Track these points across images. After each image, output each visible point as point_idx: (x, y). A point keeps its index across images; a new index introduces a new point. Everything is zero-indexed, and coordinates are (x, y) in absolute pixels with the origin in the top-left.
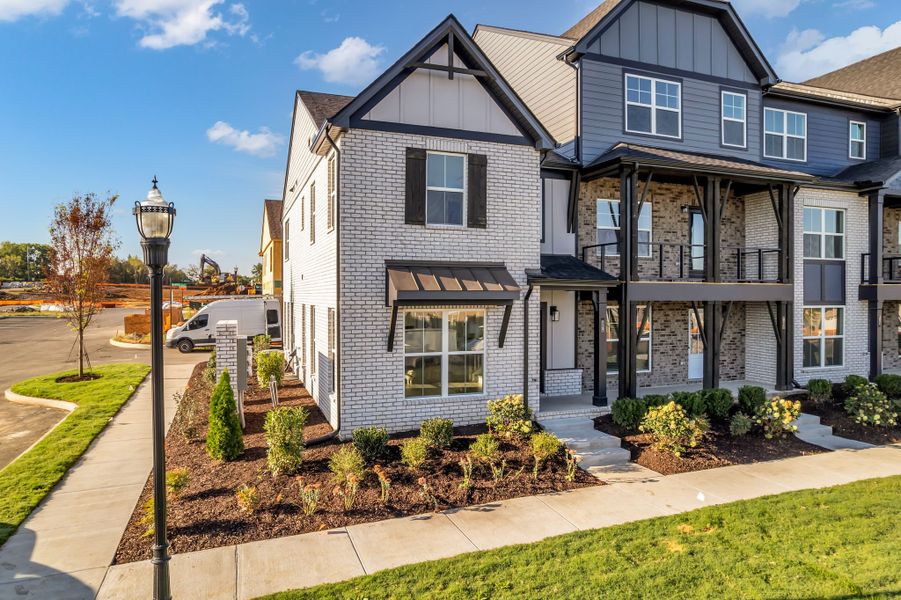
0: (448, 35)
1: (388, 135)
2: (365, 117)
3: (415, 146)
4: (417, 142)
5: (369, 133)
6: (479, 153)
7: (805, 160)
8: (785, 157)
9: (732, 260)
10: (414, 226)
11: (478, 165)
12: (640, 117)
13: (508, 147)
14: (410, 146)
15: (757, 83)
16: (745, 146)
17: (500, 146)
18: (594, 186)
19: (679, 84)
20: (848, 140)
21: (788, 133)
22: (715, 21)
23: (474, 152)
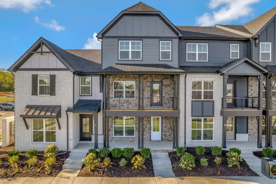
0: (40, 43)
1: (27, 72)
2: (20, 68)
3: (35, 74)
4: (35, 73)
5: (22, 72)
6: (53, 74)
7: (207, 61)
8: (197, 60)
9: (170, 99)
10: (34, 96)
11: (53, 78)
12: (125, 54)
13: (62, 72)
14: (33, 74)
15: (177, 36)
16: (171, 60)
17: (60, 72)
18: (113, 77)
19: (141, 41)
20: (230, 51)
21: (198, 51)
22: (158, 18)
23: (52, 74)
